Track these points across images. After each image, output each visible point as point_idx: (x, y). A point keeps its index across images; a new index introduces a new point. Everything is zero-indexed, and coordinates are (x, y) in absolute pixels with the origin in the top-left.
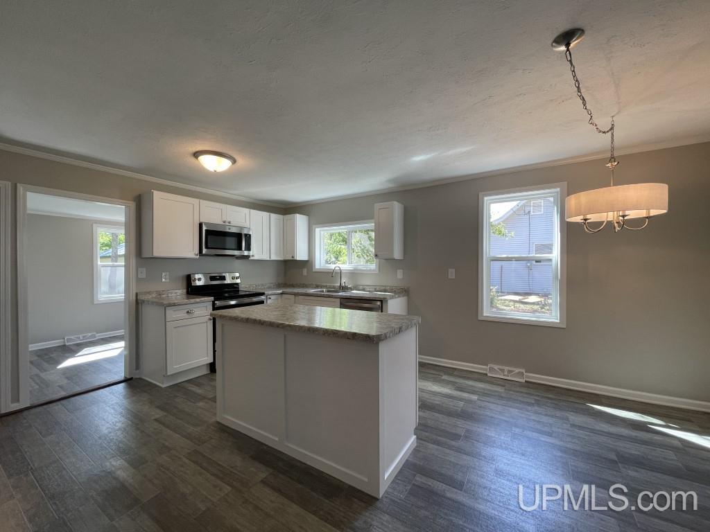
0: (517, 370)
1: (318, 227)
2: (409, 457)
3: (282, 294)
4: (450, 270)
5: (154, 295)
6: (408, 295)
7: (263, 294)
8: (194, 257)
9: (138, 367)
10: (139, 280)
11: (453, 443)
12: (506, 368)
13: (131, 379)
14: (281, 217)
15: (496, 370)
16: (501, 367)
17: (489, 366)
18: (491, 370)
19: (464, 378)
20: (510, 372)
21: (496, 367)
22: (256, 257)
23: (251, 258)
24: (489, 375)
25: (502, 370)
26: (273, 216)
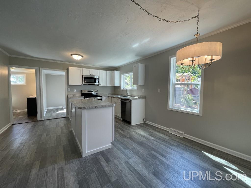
0: (181, 132)
1: (122, 75)
2: (105, 150)
3: (108, 97)
4: (159, 89)
5: (72, 96)
6: (145, 99)
7: (101, 96)
8: (81, 85)
9: (68, 114)
10: (68, 91)
11: (124, 150)
12: (177, 131)
13: (67, 117)
14: (111, 72)
15: (172, 131)
16: (175, 130)
17: (171, 128)
18: (171, 130)
19: (158, 132)
20: (178, 132)
21: (173, 129)
22: (102, 85)
23: (100, 85)
24: (170, 132)
25: (175, 131)
26: (108, 72)
